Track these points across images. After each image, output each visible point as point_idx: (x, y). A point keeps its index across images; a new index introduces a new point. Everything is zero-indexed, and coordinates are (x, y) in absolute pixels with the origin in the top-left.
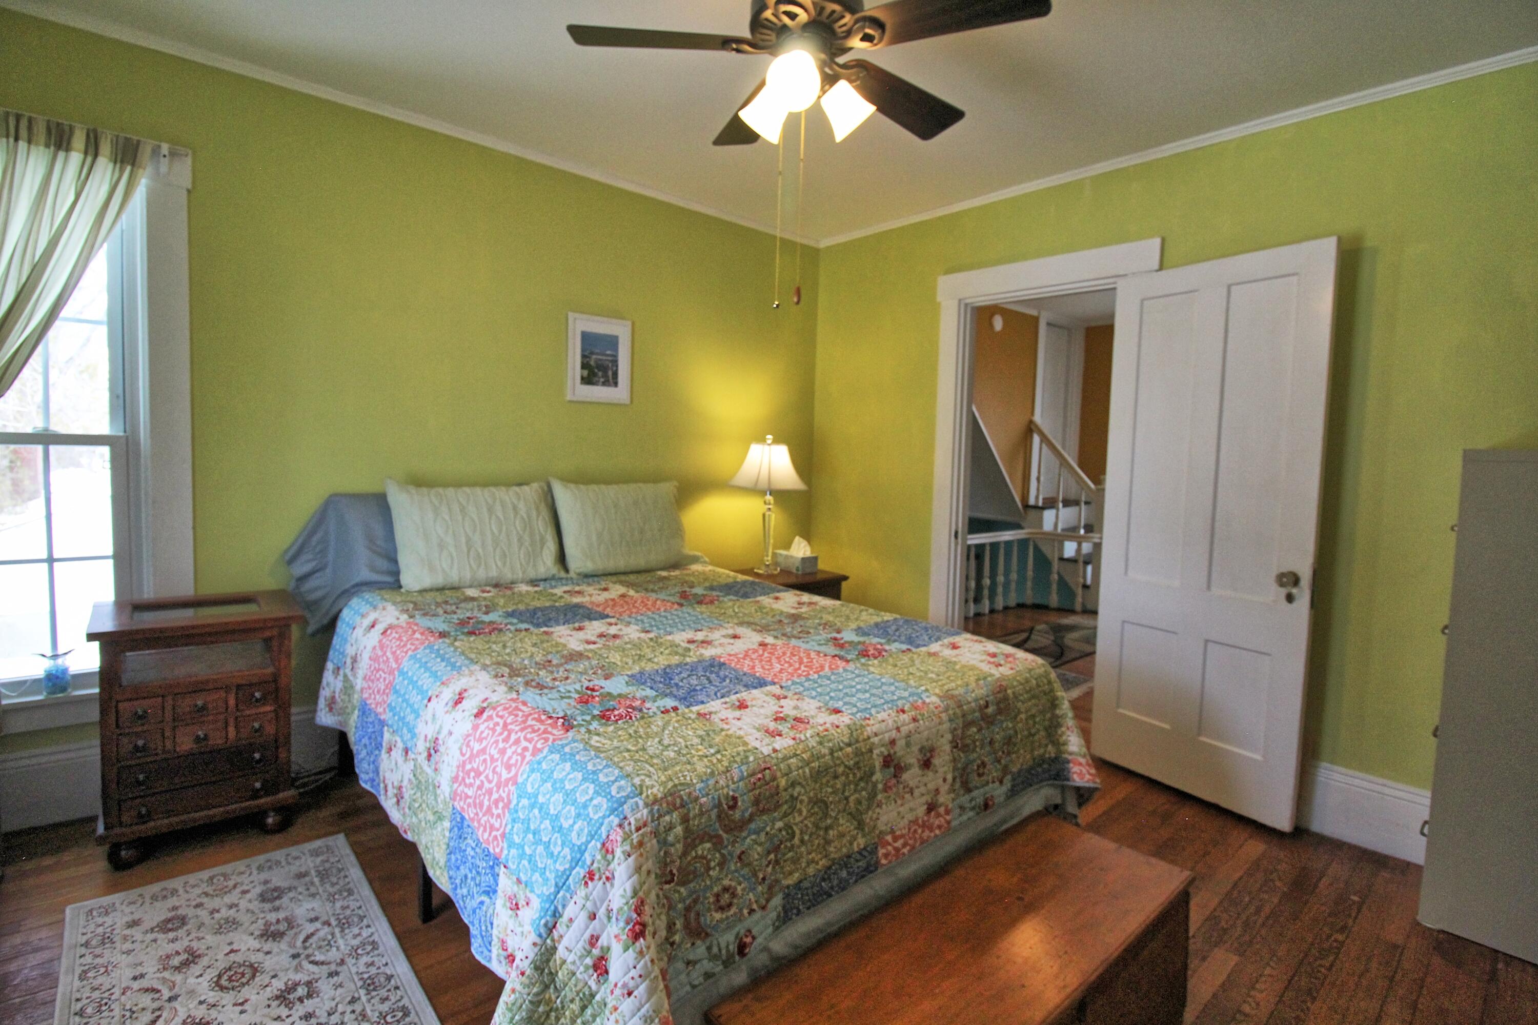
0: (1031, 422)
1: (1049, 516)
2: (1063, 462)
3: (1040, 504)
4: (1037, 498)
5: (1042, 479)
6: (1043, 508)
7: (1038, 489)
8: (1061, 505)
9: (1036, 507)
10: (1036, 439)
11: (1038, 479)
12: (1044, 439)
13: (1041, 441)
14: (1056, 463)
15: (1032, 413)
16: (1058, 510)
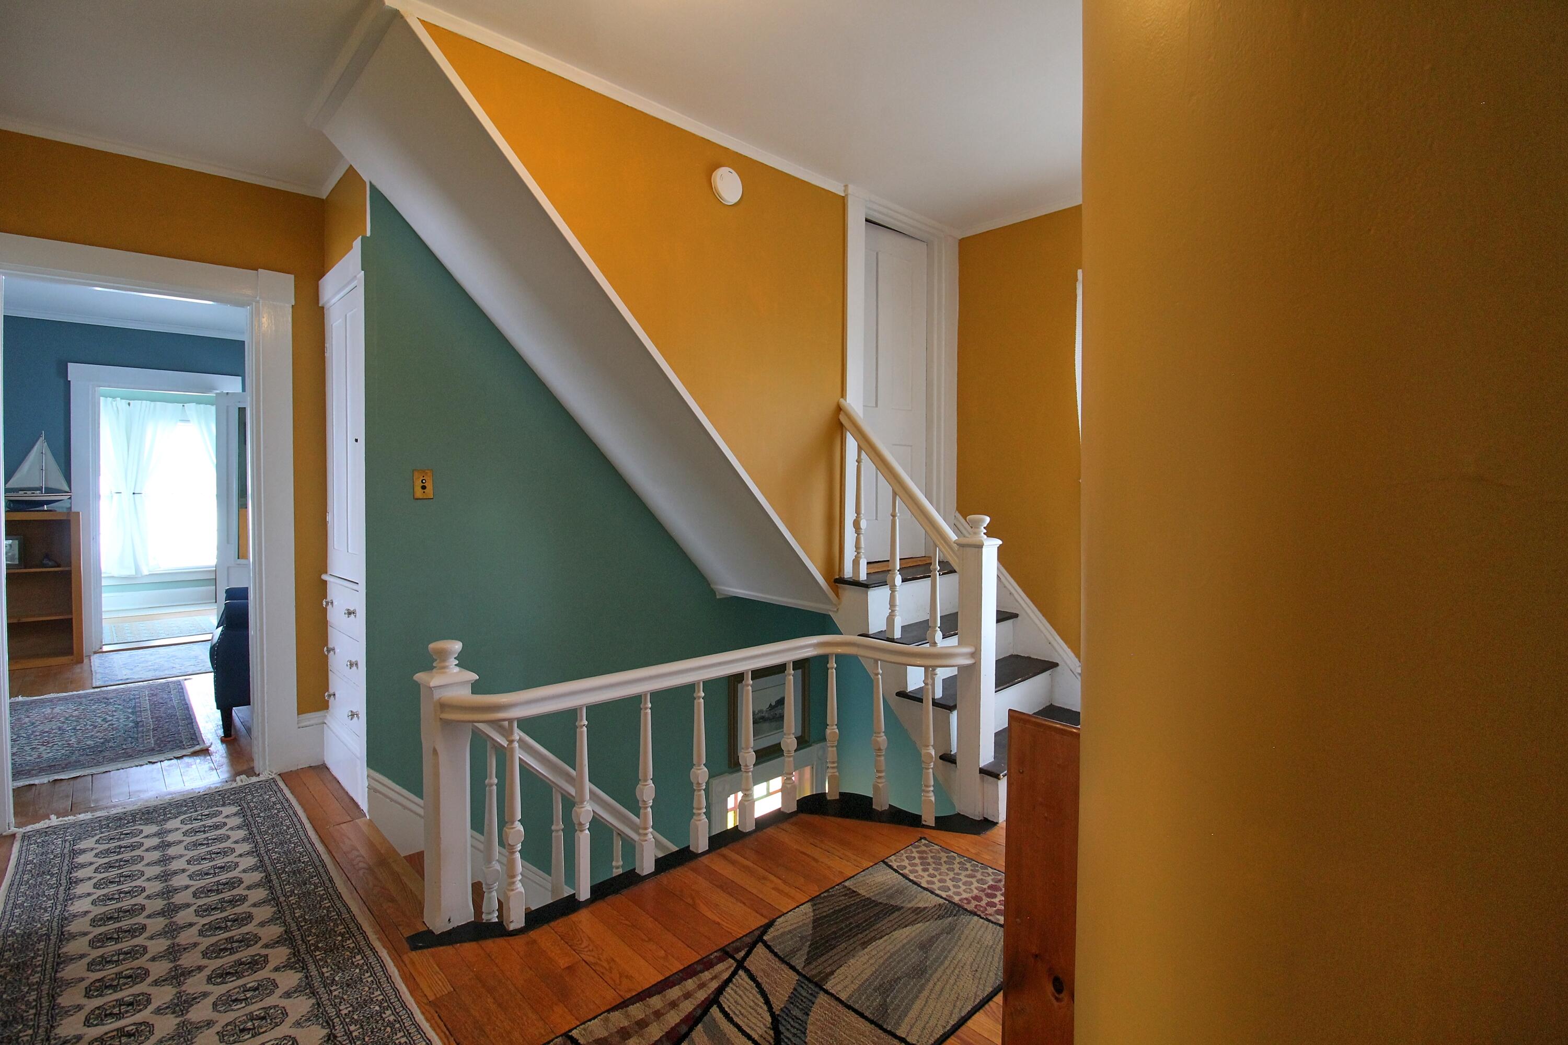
0: (839, 409)
1: (877, 598)
2: (899, 489)
3: (863, 577)
4: (856, 562)
5: (863, 524)
6: (866, 586)
7: (858, 547)
8: (898, 579)
9: (856, 583)
10: (851, 444)
11: (856, 524)
12: (866, 445)
13: (860, 449)
14: (886, 489)
15: (843, 394)
16: (893, 588)
